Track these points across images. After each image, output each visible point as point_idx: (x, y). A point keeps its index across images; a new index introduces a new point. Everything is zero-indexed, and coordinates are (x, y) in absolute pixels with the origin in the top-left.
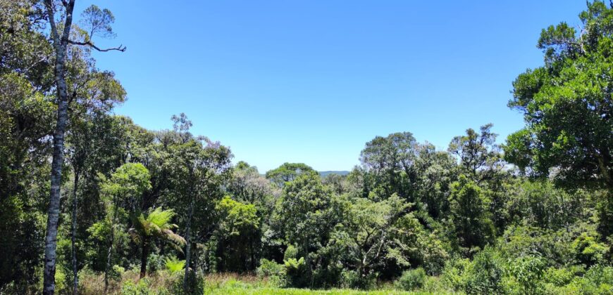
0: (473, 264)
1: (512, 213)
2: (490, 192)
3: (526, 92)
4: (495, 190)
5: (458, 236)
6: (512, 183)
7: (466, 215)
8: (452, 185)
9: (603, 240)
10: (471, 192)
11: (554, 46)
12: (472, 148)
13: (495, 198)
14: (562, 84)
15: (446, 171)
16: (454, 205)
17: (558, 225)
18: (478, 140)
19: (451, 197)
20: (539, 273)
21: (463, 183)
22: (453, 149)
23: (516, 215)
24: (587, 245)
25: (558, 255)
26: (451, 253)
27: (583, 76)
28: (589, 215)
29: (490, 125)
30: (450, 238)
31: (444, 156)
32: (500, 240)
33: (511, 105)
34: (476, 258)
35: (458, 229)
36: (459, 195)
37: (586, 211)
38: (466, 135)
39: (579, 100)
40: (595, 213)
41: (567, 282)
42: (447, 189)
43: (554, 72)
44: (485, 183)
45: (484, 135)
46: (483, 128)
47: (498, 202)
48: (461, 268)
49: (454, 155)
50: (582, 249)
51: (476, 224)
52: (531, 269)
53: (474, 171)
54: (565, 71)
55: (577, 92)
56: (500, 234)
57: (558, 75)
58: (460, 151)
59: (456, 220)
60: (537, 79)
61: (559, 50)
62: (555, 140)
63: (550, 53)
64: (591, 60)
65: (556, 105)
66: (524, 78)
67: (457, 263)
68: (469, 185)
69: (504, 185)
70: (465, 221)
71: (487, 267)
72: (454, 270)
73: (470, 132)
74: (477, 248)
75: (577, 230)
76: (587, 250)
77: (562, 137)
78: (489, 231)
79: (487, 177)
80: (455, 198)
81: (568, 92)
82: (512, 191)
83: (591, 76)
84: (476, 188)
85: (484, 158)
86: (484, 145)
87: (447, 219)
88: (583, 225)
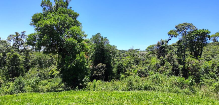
0: (14, 83)
1: (32, 64)
2: (24, 56)
3: (36, 20)
4: (26, 56)
5: (9, 74)
6: (33, 53)
7: (13, 65)
8: (7, 54)
9: (58, 70)
10: (16, 57)
11: (46, 7)
12: (17, 40)
13: (26, 59)
14: (47, 20)
15: (5, 48)
16: (8, 62)
17: (46, 66)
18: (20, 37)
19: (7, 59)
20: (37, 83)
21: (13, 53)
22: (9, 39)
23: (33, 64)
24: (54, 72)
25: (45, 76)
26: (5, 81)
27: (53, 18)
28: (55, 63)
29: (25, 32)
30: (6, 75)
31: (5, 42)
32: (26, 74)
33: (31, 24)
34: (15, 81)
35: (9, 71)
36: (10, 58)
37: (55, 62)
38: (15, 35)
39: (51, 25)
40: (57, 63)
41: (46, 84)
42: (5, 55)
43: (45, 15)
44: (22, 53)
45: (23, 35)
46: (22, 33)
47: (27, 60)
48: (9, 86)
49: (10, 42)
50: (52, 74)
51: (17, 69)
52: (35, 81)
53: (18, 48)
54: (48, 15)
55: (51, 23)
56: (26, 72)
57: (46, 17)
58: (12, 41)
59: (8, 67)
60: (39, 16)
61: (47, 8)
62: (43, 38)
63: (44, 9)
64: (56, 14)
65: (44, 26)
66: (36, 15)
67: (7, 84)
68: (15, 54)
69: (30, 54)
70: (13, 68)
71: (19, 84)
72: (6, 87)
73: (17, 33)
74: (16, 77)
75: (51, 68)
76: (54, 74)
77: (46, 37)
78: (22, 71)
79: (23, 51)
80: (9, 59)
81: (48, 22)
82: (32, 56)
83: (55, 18)
84: (18, 55)
85: (22, 44)
86: (23, 39)
87: (5, 67)
88: (53, 66)
